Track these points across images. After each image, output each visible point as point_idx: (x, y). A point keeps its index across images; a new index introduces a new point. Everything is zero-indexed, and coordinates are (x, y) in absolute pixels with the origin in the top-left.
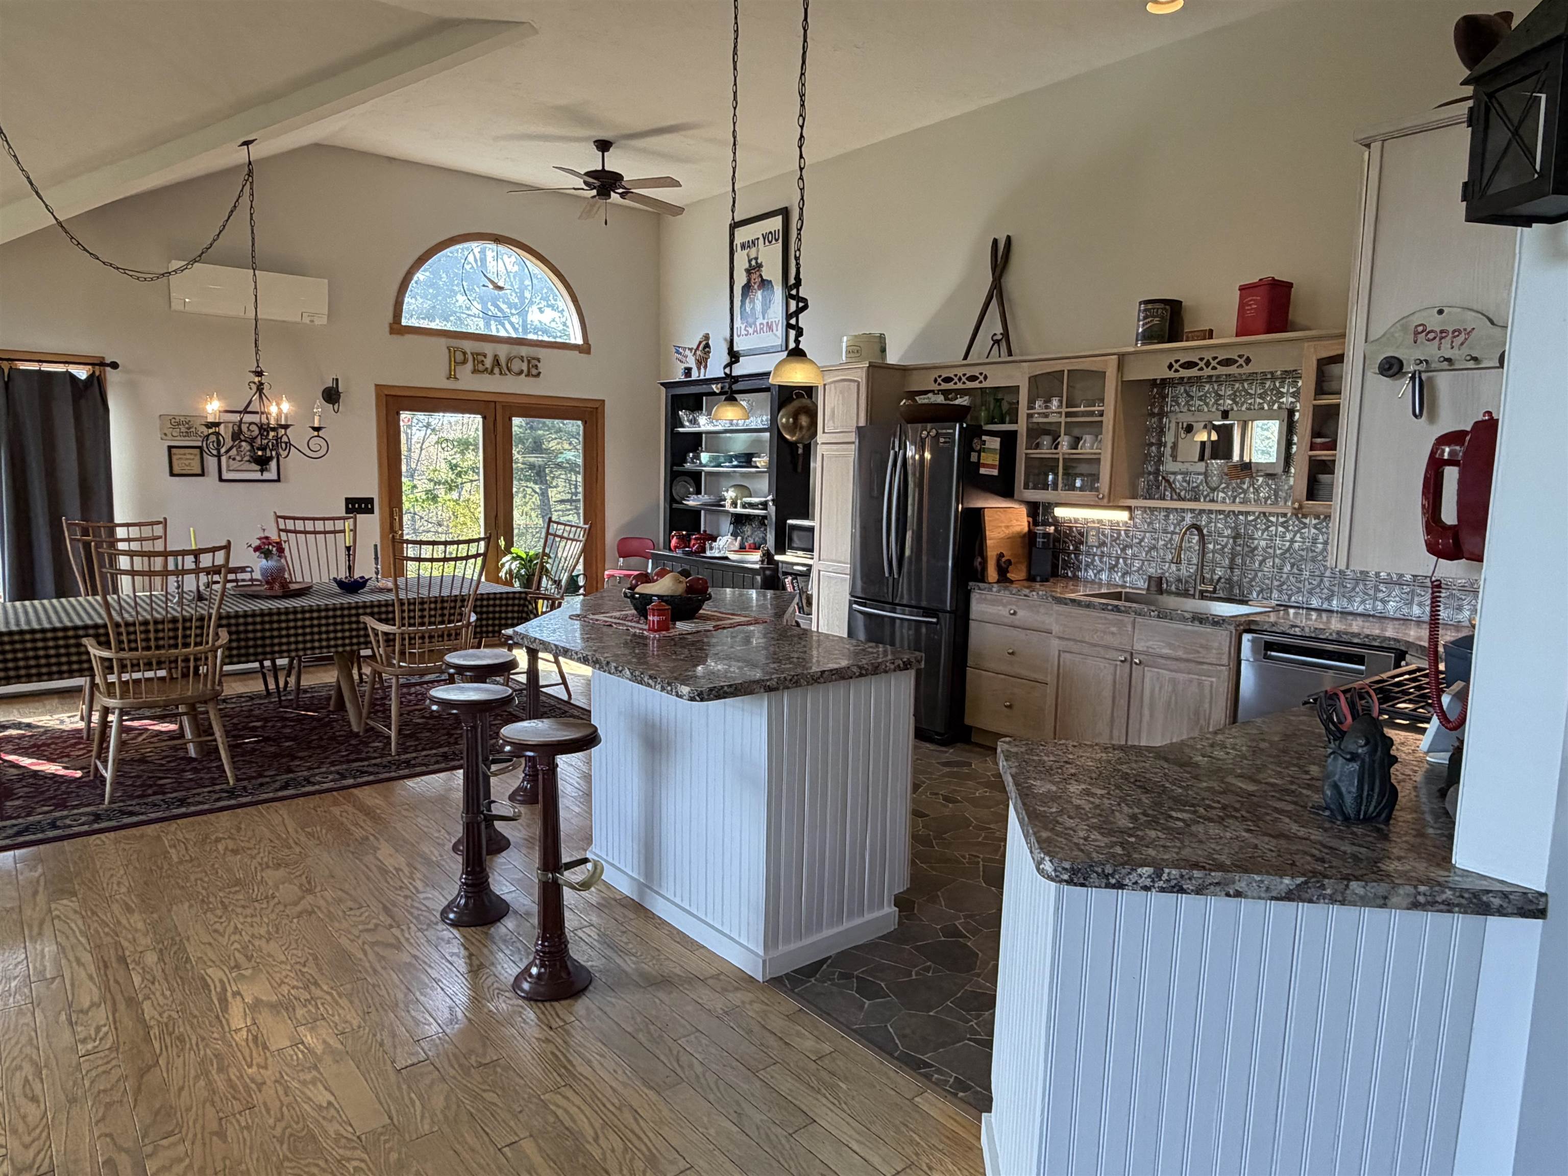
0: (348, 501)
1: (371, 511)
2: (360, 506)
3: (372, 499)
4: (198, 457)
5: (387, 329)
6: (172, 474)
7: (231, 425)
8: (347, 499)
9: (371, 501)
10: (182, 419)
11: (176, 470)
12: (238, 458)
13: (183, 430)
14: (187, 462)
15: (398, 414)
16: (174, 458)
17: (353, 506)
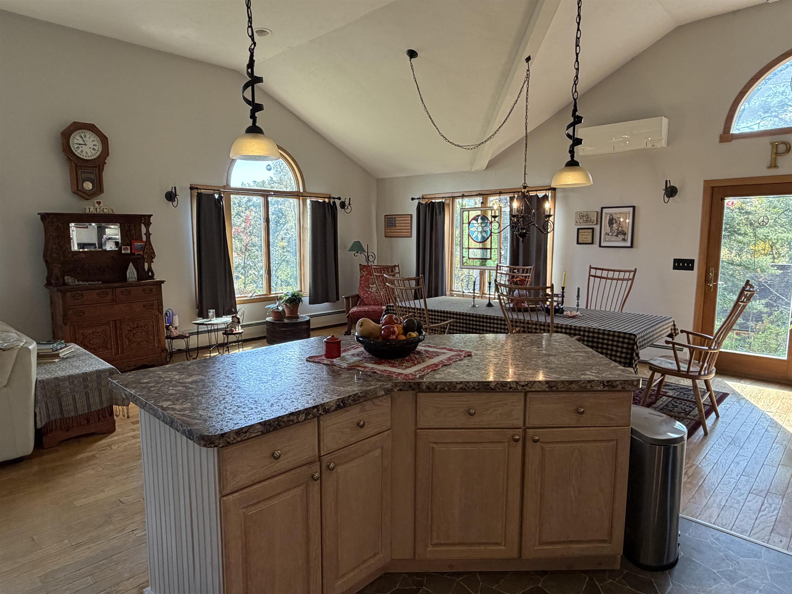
0: (676, 261)
1: (692, 269)
2: (683, 264)
3: (694, 260)
4: (591, 234)
5: (718, 139)
6: (578, 243)
7: (608, 215)
8: (675, 260)
9: (692, 261)
10: (585, 213)
11: (580, 241)
12: (610, 234)
13: (585, 219)
14: (585, 237)
15: (723, 200)
16: (580, 234)
17: (679, 264)
